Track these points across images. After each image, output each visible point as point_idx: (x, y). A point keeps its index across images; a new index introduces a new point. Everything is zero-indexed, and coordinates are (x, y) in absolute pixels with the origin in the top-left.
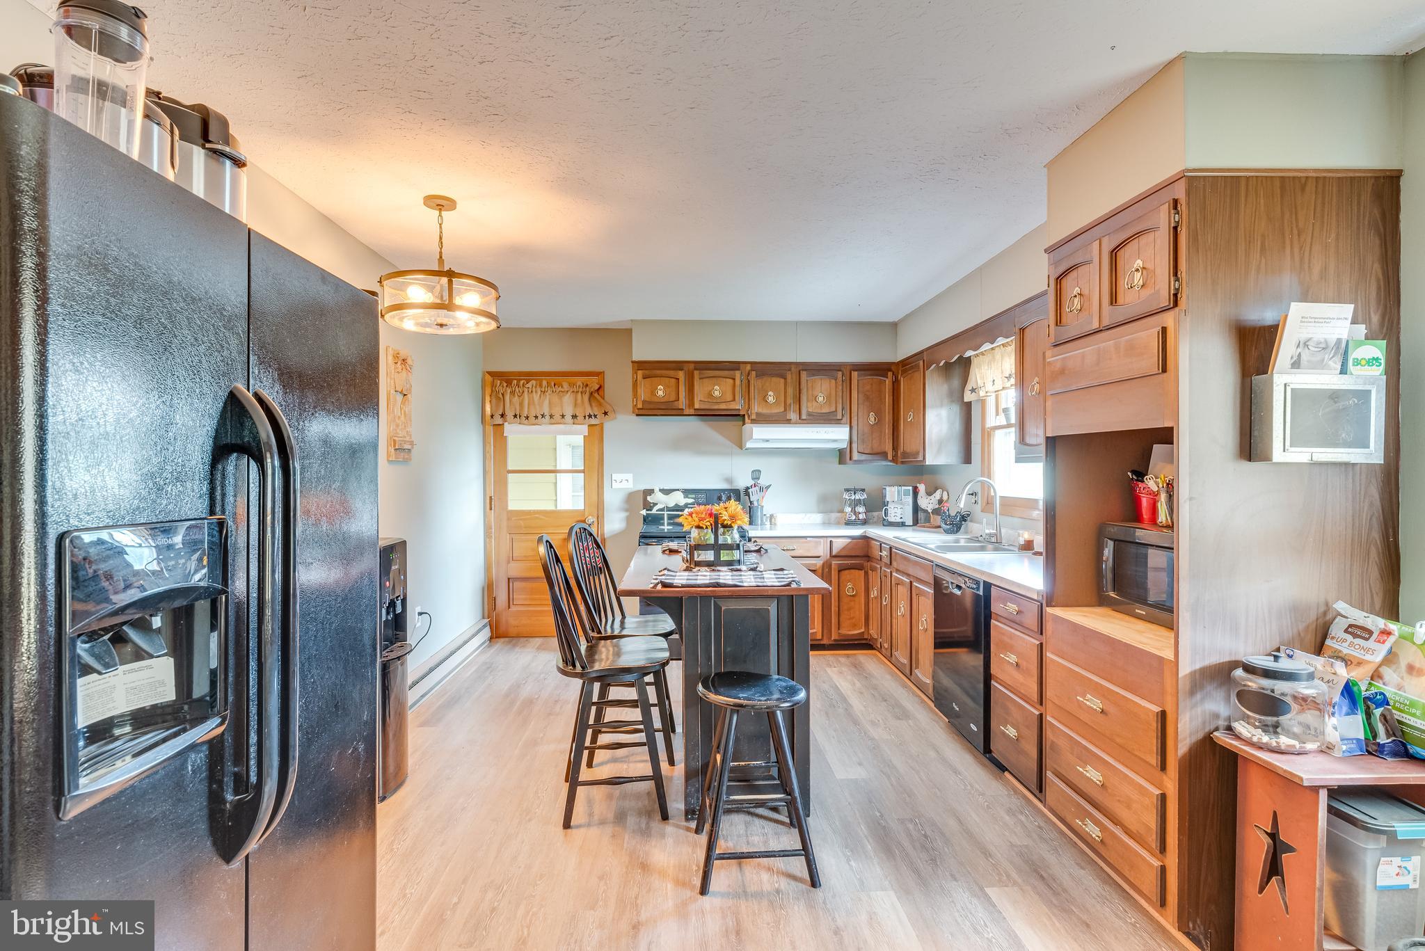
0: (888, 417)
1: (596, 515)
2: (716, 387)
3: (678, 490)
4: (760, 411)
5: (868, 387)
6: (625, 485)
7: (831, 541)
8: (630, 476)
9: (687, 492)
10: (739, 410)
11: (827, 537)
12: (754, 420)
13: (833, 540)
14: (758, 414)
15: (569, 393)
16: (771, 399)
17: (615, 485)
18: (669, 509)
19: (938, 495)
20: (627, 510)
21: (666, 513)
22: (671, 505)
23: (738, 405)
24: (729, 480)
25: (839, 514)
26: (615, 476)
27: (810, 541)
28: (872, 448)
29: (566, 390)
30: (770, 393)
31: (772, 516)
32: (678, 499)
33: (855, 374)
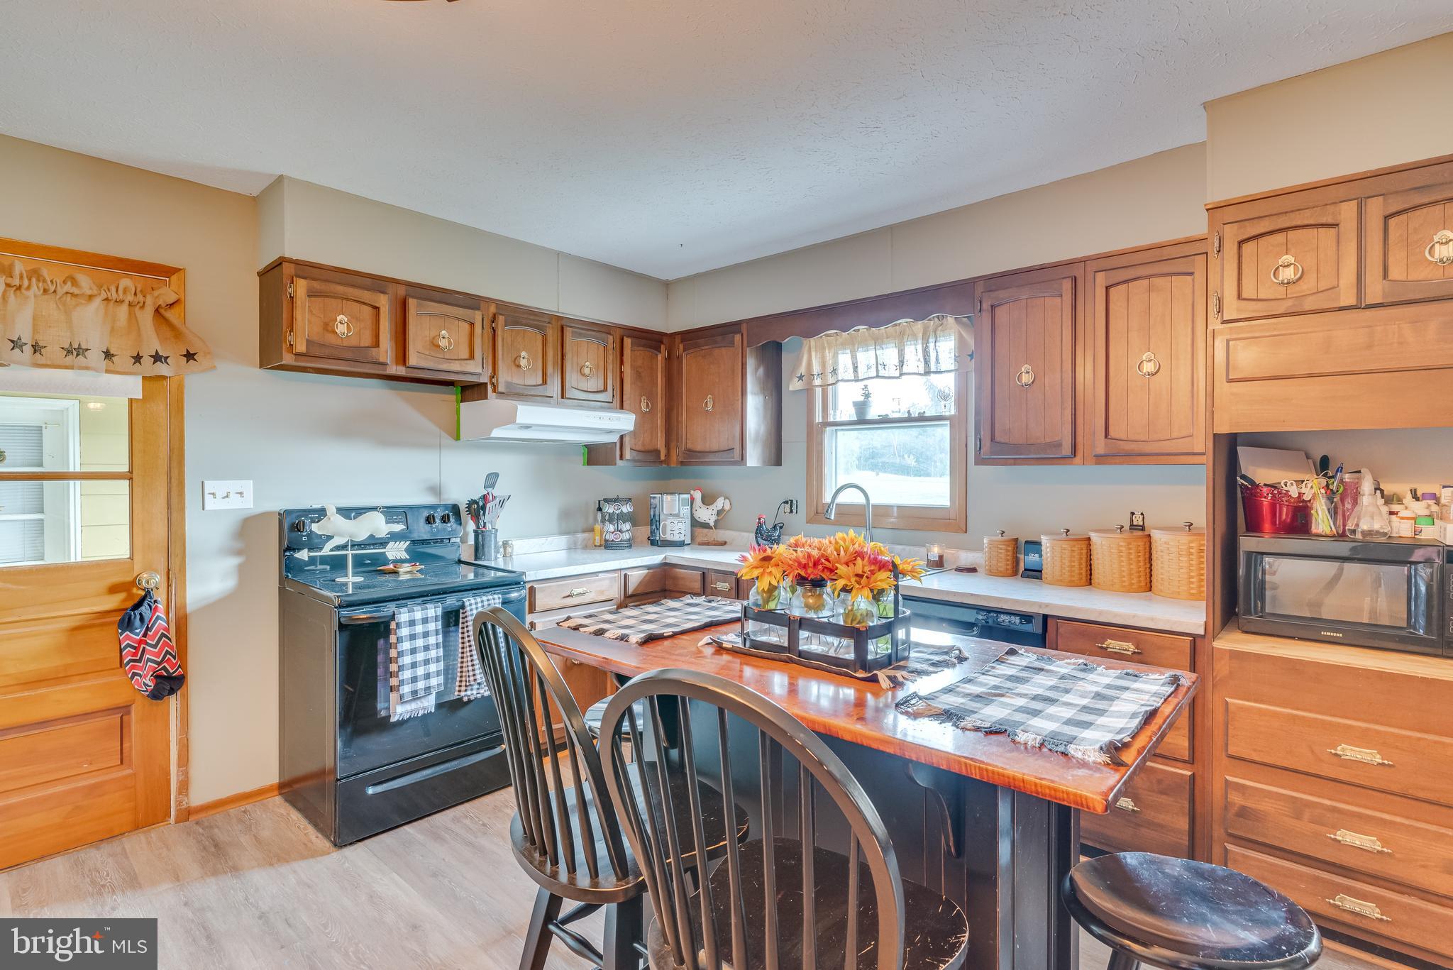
0: (660, 404)
1: (162, 567)
2: (443, 332)
3: (374, 509)
4: (509, 379)
5: (639, 362)
6: (235, 503)
7: (625, 575)
8: (248, 486)
9: (391, 512)
10: (479, 374)
11: (621, 569)
12: (503, 393)
13: (629, 573)
14: (508, 384)
15: (97, 302)
16: (523, 363)
17: (211, 504)
18: (356, 545)
19: (720, 503)
20: (239, 553)
21: (350, 553)
22: (362, 536)
23: (476, 370)
24: (436, 490)
25: (586, 535)
26: (210, 486)
27: (604, 579)
28: (643, 445)
29: (89, 292)
30: (523, 354)
31: (505, 544)
32: (378, 525)
33: (628, 341)
